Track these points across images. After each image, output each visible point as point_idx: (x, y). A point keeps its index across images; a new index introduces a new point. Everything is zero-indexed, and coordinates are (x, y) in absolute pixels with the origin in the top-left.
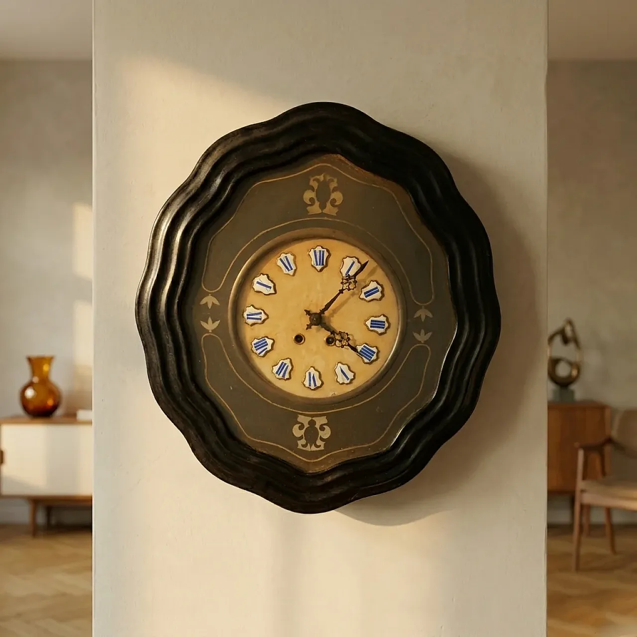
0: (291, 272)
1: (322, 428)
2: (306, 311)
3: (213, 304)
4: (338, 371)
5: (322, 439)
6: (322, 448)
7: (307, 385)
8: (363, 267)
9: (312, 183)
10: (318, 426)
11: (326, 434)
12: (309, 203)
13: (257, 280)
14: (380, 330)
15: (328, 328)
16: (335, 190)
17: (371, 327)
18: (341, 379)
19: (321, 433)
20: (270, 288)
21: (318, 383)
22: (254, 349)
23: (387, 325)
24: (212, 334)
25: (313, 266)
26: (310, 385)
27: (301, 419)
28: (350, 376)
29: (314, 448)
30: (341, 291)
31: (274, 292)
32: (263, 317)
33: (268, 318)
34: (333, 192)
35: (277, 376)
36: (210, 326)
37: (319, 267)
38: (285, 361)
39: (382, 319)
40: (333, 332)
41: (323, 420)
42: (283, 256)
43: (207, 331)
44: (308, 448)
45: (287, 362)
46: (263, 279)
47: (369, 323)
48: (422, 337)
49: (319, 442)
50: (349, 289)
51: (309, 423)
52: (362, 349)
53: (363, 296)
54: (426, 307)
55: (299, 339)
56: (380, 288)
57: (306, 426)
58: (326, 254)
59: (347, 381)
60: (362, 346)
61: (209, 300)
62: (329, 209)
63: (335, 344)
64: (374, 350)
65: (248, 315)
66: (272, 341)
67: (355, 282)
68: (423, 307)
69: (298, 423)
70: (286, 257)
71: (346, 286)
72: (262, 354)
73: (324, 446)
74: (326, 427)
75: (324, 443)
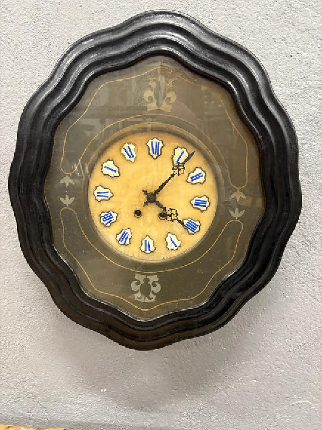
0: (132, 159)
1: (154, 285)
2: (143, 191)
3: (70, 183)
4: (168, 240)
5: (154, 293)
6: (153, 300)
7: (143, 250)
8: (190, 156)
9: (150, 84)
13: (104, 165)
14: (203, 208)
15: (161, 206)
16: (170, 90)
17: (195, 205)
18: (170, 246)
19: (153, 289)
20: (115, 171)
21: (152, 248)
22: (102, 220)
23: (208, 204)
24: (69, 208)
25: (150, 154)
26: (146, 250)
28: (178, 243)
29: (147, 300)
31: (118, 175)
32: (110, 194)
33: (113, 196)
34: (168, 92)
35: (120, 242)
36: (67, 201)
37: (155, 156)
38: (126, 231)
39: (205, 199)
40: (165, 209)
42: (126, 146)
43: (65, 205)
44: (142, 300)
45: (128, 231)
46: (110, 164)
47: (193, 202)
48: (236, 215)
49: (151, 295)
50: (179, 174)
51: (144, 280)
52: (188, 223)
53: (190, 180)
54: (240, 190)
55: (138, 213)
56: (203, 174)
57: (142, 282)
58: (161, 145)
59: (174, 248)
60: (188, 221)
61: (67, 181)
62: (165, 107)
63: (166, 218)
64: (197, 223)
65: (97, 193)
66: (116, 215)
67: (184, 168)
68: (238, 190)
69: (136, 280)
70: (129, 147)
71: (176, 171)
72: (109, 225)
73: (156, 299)
74: (157, 284)
75: (155, 296)
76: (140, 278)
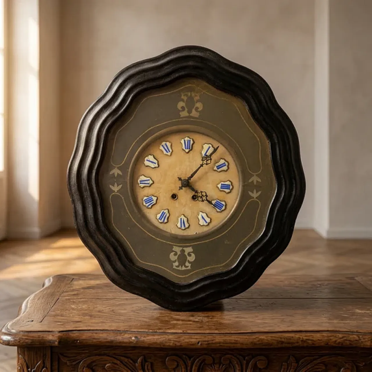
0: (169, 154)
1: (189, 255)
2: (178, 178)
3: (118, 174)
4: (200, 217)
5: (189, 262)
6: (189, 268)
7: (179, 226)
8: (215, 150)
9: (183, 97)
10: (186, 253)
11: (192, 258)
12: (181, 109)
13: (146, 159)
14: (227, 191)
15: (193, 189)
16: (198, 101)
17: (221, 188)
18: (202, 222)
19: (189, 258)
20: (155, 163)
21: (187, 225)
22: (144, 204)
23: (231, 187)
24: (118, 194)
25: (183, 150)
26: (181, 227)
27: (175, 249)
28: (208, 220)
29: (184, 268)
30: (202, 165)
31: (157, 166)
32: (151, 182)
33: (153, 183)
34: (196, 102)
35: (160, 221)
36: (116, 188)
37: (187, 151)
39: (228, 183)
40: (196, 192)
41: (190, 249)
42: (164, 143)
43: (114, 192)
44: (180, 268)
45: (166, 211)
46: (151, 158)
47: (219, 186)
48: (255, 195)
49: (187, 264)
50: (207, 164)
51: (181, 251)
52: (216, 202)
53: (215, 168)
54: (257, 175)
55: (174, 196)
56: (226, 163)
57: (179, 253)
58: (192, 142)
59: (205, 224)
60: (215, 201)
61: (116, 171)
62: (194, 113)
63: (198, 200)
64: (223, 203)
65: (140, 181)
66: (156, 198)
67: (211, 159)
68: (255, 176)
69: (173, 251)
70: (166, 144)
71: (205, 162)
72: (150, 206)
73: (191, 267)
74: (192, 254)
75: (190, 265)
76: (177, 249)
